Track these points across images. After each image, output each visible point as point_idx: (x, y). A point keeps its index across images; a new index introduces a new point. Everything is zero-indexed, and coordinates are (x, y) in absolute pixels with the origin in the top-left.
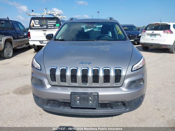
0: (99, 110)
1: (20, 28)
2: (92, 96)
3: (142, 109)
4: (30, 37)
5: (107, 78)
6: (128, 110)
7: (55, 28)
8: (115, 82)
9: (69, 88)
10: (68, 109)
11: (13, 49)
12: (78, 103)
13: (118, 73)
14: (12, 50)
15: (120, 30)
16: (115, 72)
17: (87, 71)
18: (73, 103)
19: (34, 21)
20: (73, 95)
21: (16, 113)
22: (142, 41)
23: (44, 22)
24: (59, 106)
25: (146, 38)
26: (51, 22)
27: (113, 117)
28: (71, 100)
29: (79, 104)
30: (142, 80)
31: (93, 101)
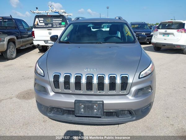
0: (104, 118)
1: (24, 27)
2: (97, 105)
3: (150, 116)
4: (34, 37)
5: (112, 86)
6: (134, 118)
7: (60, 27)
8: (121, 90)
9: (73, 96)
10: (72, 117)
11: (17, 49)
12: (82, 111)
13: (125, 80)
14: (16, 51)
15: (129, 31)
16: (121, 79)
17: (92, 78)
18: (77, 111)
19: (39, 19)
20: (77, 104)
21: (19, 119)
22: (154, 40)
23: (49, 20)
24: (63, 114)
25: (158, 38)
26: (56, 21)
27: (119, 125)
28: (75, 108)
29: (83, 113)
30: (150, 87)
31: (98, 110)
